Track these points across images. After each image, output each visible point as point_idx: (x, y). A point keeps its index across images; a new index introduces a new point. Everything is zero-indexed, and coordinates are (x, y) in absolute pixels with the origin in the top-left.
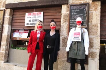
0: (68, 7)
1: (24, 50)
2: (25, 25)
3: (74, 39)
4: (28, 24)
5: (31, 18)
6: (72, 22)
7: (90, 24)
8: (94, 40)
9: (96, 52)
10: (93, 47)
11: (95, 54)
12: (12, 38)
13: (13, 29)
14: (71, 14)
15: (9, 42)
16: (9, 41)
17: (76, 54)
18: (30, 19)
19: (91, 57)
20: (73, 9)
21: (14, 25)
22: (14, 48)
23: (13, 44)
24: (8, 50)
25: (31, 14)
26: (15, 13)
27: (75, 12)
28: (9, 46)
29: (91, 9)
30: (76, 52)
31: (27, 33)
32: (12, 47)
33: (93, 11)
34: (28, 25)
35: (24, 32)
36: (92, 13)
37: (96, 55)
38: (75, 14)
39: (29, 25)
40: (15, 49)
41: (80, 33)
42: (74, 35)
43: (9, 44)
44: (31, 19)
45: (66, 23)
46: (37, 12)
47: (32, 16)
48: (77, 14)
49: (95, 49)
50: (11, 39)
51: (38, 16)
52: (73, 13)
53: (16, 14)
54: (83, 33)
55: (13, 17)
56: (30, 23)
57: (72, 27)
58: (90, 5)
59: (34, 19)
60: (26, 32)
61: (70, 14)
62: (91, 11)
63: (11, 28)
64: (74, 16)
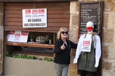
0: (78, 5)
1: (24, 58)
2: (24, 27)
3: (83, 49)
4: (26, 25)
5: (30, 16)
6: (82, 26)
7: (104, 28)
8: (109, 48)
9: (111, 63)
10: (108, 57)
11: (111, 64)
12: (7, 43)
13: (6, 31)
14: (82, 15)
15: (3, 49)
16: (3, 46)
17: (86, 66)
18: (29, 18)
19: (105, 68)
20: (85, 9)
21: (7, 25)
22: (10, 56)
23: (8, 50)
24: (3, 59)
25: (30, 11)
26: (7, 8)
27: (87, 12)
28: (3, 53)
29: (106, 10)
30: (85, 63)
31: (27, 35)
32: (7, 55)
33: (109, 12)
34: (27, 27)
35: (22, 34)
36: (108, 14)
37: (112, 66)
38: (86, 15)
39: (29, 27)
40: (12, 57)
41: (90, 41)
42: (83, 44)
43: (3, 52)
44: (31, 18)
45: (76, 26)
46: (38, 9)
47: (31, 14)
48: (89, 16)
49: (110, 59)
50: (5, 44)
51: (40, 14)
52: (84, 13)
53: (8, 10)
54: (94, 42)
55: (4, 14)
56: (30, 24)
57: (83, 32)
58: (105, 4)
59: (35, 18)
60: (24, 35)
61: (80, 15)
62: (107, 11)
63: (4, 29)
64: (85, 18)
